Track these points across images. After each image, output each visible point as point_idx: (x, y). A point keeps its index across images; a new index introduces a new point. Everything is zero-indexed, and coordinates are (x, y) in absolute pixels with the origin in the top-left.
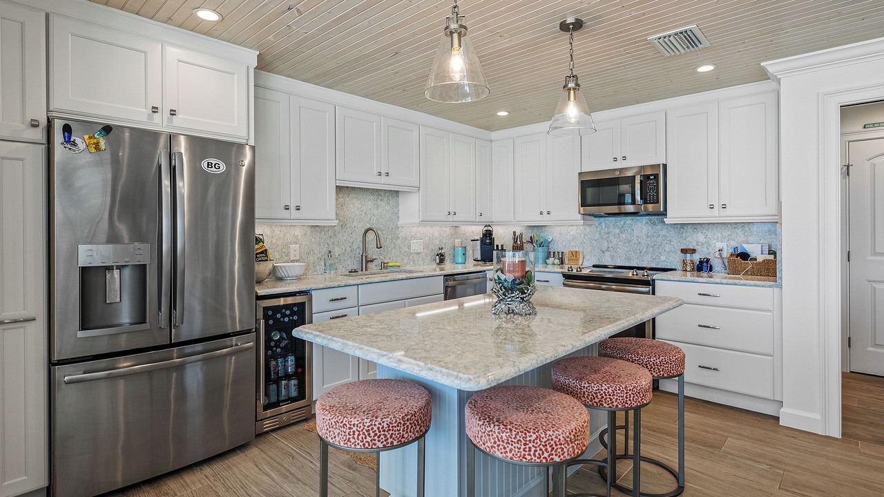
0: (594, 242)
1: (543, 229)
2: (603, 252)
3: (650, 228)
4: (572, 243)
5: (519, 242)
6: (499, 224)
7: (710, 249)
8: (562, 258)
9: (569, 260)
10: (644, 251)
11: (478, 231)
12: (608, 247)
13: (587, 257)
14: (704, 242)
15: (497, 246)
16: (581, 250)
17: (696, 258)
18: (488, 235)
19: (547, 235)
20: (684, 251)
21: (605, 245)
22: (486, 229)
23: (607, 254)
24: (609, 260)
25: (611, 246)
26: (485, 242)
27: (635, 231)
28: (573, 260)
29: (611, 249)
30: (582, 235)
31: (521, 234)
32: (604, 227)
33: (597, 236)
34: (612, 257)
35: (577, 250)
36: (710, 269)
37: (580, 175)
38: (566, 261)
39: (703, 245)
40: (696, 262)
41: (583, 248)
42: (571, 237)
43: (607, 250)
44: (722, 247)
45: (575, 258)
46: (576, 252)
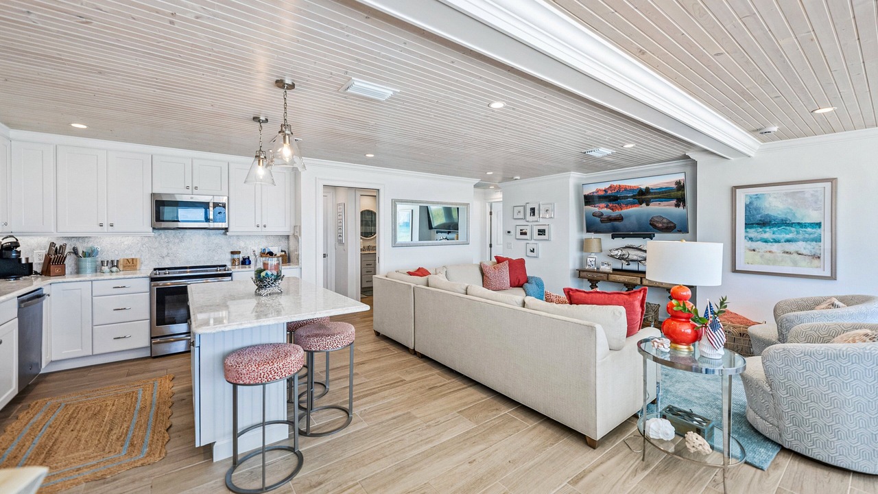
0: (153, 250)
1: (87, 240)
2: (163, 257)
3: (206, 238)
4: (127, 251)
6: (30, 234)
7: (247, 251)
8: (117, 266)
9: (125, 266)
12: (168, 253)
13: (146, 263)
16: (138, 257)
17: (241, 256)
20: (232, 253)
21: (165, 252)
23: (167, 259)
24: (169, 263)
25: (170, 252)
27: (193, 240)
28: (129, 266)
29: (171, 255)
30: (140, 245)
31: (64, 246)
32: (163, 237)
33: (157, 245)
34: (172, 261)
35: (133, 257)
36: (250, 263)
37: (153, 195)
38: (121, 268)
39: (243, 248)
40: (241, 259)
41: (141, 256)
42: (126, 247)
43: (168, 255)
44: (255, 249)
45: (131, 264)
46: (133, 259)
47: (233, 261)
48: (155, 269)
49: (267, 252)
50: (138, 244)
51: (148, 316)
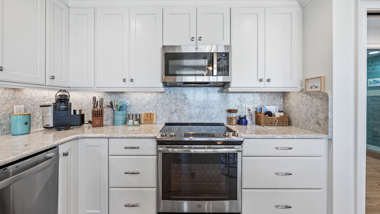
0: (165, 106)
1: (121, 95)
2: (172, 113)
4: (147, 107)
5: (99, 107)
6: (77, 89)
7: (243, 110)
8: (139, 119)
9: (145, 120)
10: (201, 112)
11: (51, 96)
12: (176, 110)
13: (160, 118)
14: (239, 105)
15: (75, 111)
16: (154, 112)
17: (237, 115)
18: (63, 100)
19: (125, 101)
20: (230, 111)
21: (174, 108)
22: (60, 93)
23: (175, 114)
24: (177, 119)
25: (178, 108)
26: (59, 107)
28: (148, 120)
29: (178, 111)
30: (155, 101)
31: (102, 100)
32: (172, 94)
33: (168, 101)
34: (179, 117)
35: (151, 112)
36: (246, 123)
37: (164, 47)
38: (142, 121)
39: (238, 106)
40: (238, 118)
41: (157, 111)
42: (146, 102)
43: (175, 112)
44: (250, 107)
45: (150, 118)
46: (151, 114)
47: (230, 120)
48: (167, 124)
49: (263, 111)
50: (154, 100)
51: (155, 185)
